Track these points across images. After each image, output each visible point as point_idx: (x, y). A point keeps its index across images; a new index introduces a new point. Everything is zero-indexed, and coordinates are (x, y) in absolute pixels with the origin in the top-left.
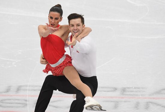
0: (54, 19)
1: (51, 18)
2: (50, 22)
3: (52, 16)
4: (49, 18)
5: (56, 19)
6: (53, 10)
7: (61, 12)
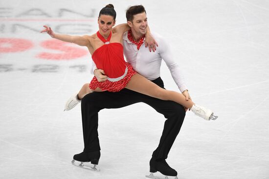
0: (106, 24)
1: (103, 22)
2: (100, 27)
3: (103, 20)
4: (99, 23)
5: (109, 23)
6: (103, 12)
7: (113, 14)
